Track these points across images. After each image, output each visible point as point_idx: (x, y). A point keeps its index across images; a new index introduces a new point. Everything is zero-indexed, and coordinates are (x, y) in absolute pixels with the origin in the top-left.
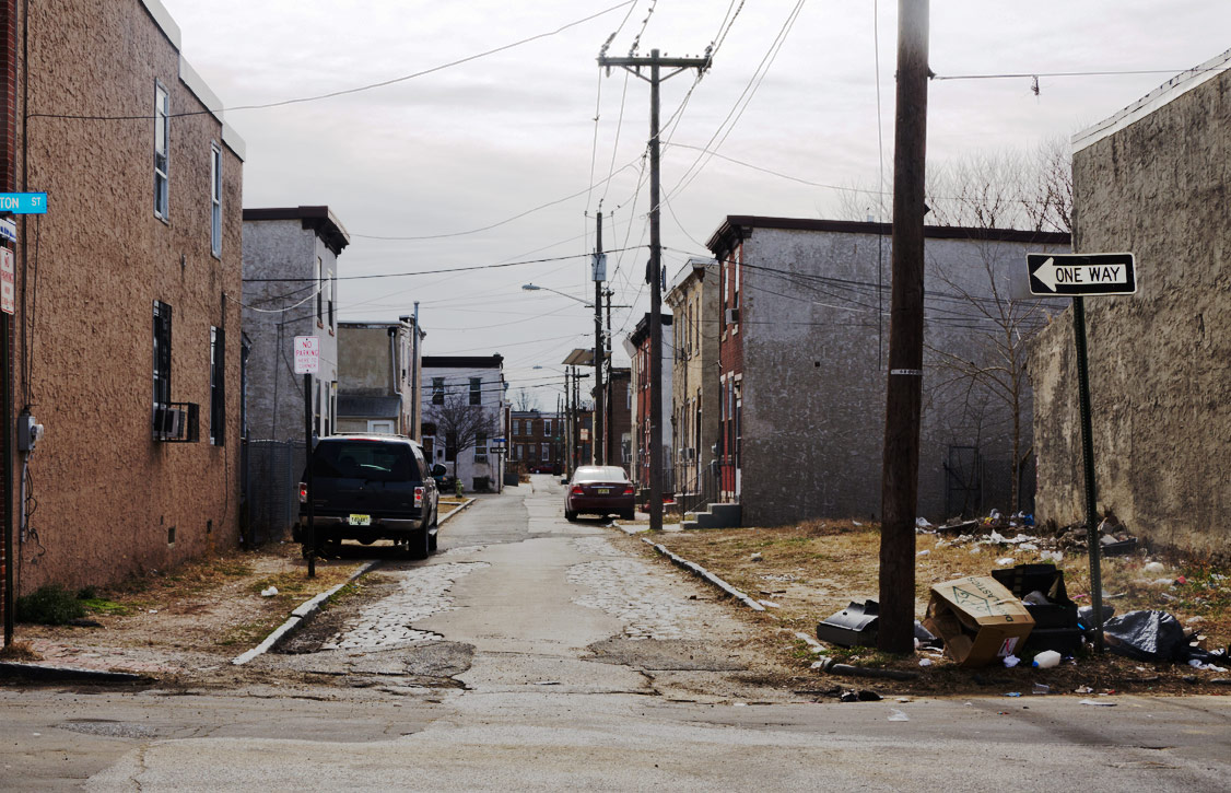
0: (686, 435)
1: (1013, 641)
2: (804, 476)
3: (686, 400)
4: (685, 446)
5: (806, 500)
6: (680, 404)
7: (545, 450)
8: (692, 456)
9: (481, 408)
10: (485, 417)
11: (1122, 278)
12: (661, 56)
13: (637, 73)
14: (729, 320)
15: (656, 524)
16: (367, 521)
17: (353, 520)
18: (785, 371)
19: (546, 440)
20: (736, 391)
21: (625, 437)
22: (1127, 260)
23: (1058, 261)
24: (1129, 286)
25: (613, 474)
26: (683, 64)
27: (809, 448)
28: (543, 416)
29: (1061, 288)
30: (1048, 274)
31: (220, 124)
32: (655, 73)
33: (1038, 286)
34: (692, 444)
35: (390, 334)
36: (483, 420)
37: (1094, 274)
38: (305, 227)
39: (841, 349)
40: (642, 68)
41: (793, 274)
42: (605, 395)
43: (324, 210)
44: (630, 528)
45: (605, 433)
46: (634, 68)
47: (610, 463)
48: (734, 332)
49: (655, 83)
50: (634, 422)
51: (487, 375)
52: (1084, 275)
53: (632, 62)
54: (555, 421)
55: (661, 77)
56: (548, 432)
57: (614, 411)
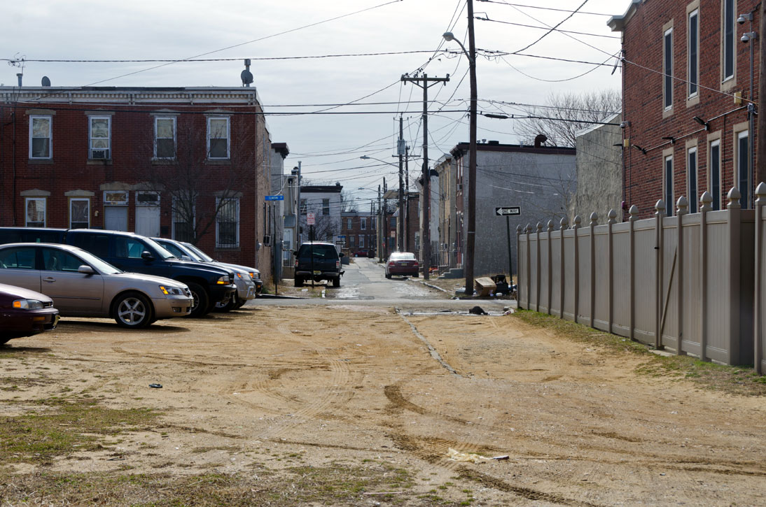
0: (444, 237)
1: (492, 291)
2: (490, 257)
3: (445, 220)
4: (444, 242)
5: (491, 267)
6: (442, 222)
7: (361, 239)
8: (446, 247)
9: (329, 217)
10: (333, 223)
11: (517, 212)
12: (428, 77)
13: (418, 84)
14: (458, 189)
15: (426, 278)
16: (320, 273)
17: (315, 272)
18: (482, 211)
19: (362, 232)
20: (461, 220)
21: (417, 234)
22: (519, 208)
23: (503, 208)
24: (519, 214)
25: (409, 256)
26: (439, 80)
27: (492, 244)
28: (360, 215)
29: (503, 215)
30: (500, 211)
31: (268, 133)
32: (425, 84)
33: (498, 214)
34: (447, 242)
35: (289, 182)
36: (332, 224)
37: (511, 211)
38: (276, 152)
39: (506, 202)
40: (420, 82)
41: (484, 170)
42: (405, 207)
43: (285, 144)
44: (415, 280)
45: (405, 231)
46: (416, 82)
47: (408, 251)
48: (461, 194)
49: (425, 88)
50: (421, 227)
51: (332, 197)
52: (509, 211)
53: (415, 79)
54: (369, 219)
55: (428, 86)
56: (363, 227)
57: (410, 218)
